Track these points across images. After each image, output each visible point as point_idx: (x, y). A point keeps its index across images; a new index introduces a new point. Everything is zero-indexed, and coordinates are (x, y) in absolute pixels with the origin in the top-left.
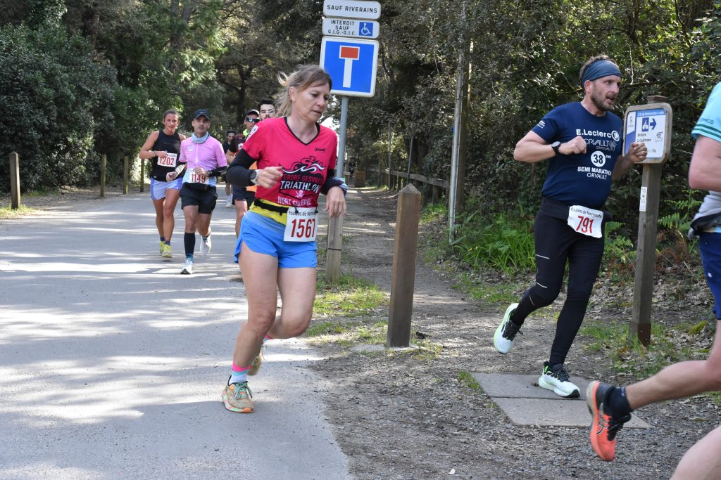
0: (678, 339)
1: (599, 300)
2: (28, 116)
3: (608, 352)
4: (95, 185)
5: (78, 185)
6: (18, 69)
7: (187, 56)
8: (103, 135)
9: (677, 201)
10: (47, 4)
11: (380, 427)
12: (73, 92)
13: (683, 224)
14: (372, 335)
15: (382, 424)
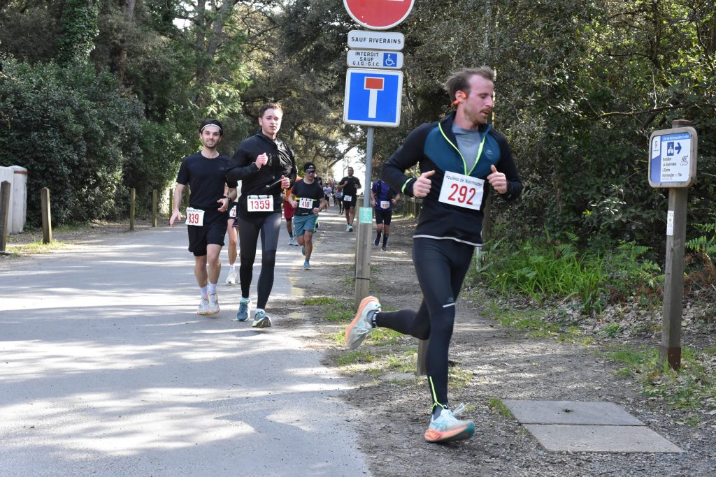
0: (709, 362)
1: (628, 324)
2: (58, 152)
3: (638, 377)
4: (124, 218)
5: (108, 219)
6: (48, 106)
7: (213, 90)
8: (131, 169)
9: (704, 223)
10: (75, 42)
11: (412, 455)
12: (101, 128)
13: (710, 246)
14: (402, 363)
15: (414, 452)
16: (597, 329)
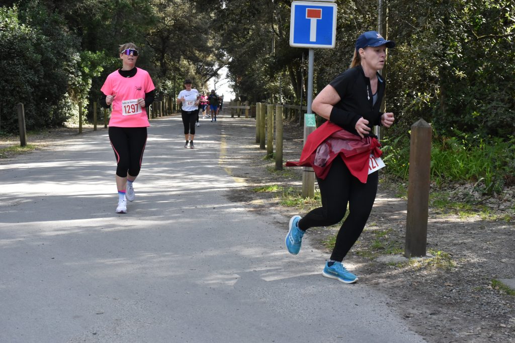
2: (23, 75)
16: (502, 207)
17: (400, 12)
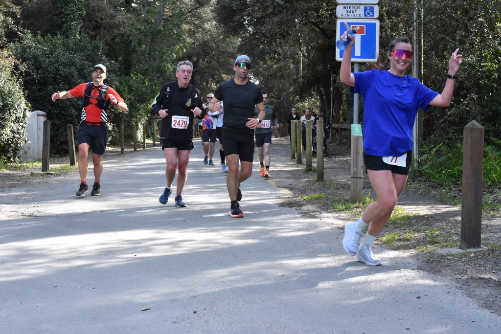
6: (59, 66)
10: (69, 21)
17: (437, 27)
